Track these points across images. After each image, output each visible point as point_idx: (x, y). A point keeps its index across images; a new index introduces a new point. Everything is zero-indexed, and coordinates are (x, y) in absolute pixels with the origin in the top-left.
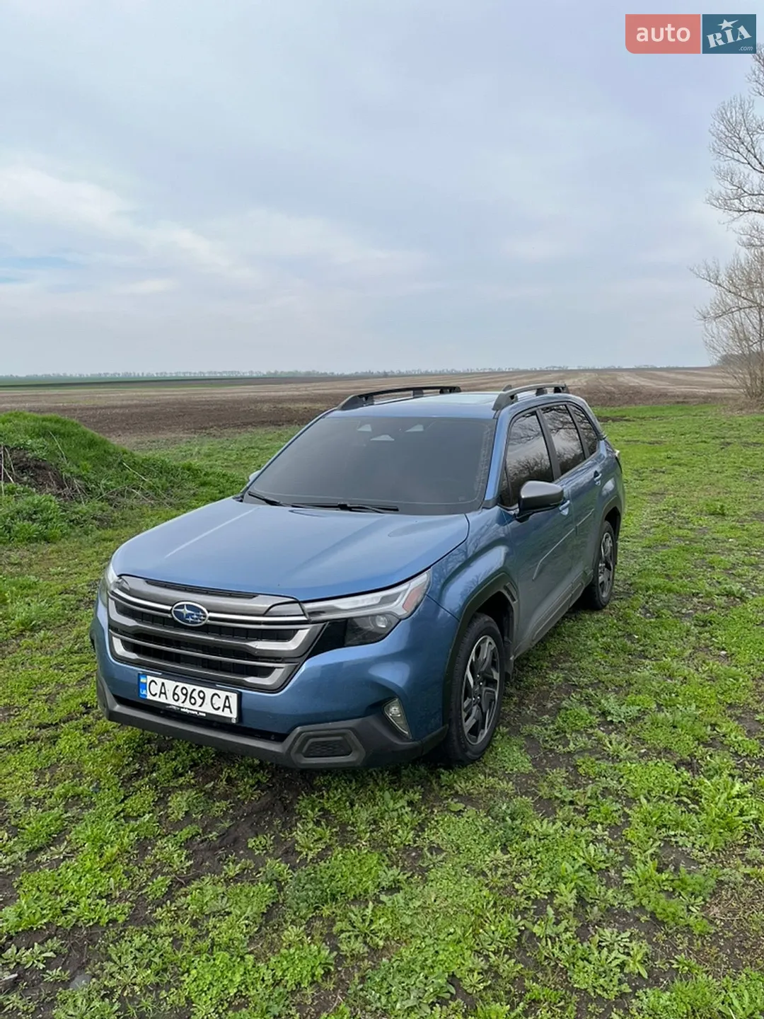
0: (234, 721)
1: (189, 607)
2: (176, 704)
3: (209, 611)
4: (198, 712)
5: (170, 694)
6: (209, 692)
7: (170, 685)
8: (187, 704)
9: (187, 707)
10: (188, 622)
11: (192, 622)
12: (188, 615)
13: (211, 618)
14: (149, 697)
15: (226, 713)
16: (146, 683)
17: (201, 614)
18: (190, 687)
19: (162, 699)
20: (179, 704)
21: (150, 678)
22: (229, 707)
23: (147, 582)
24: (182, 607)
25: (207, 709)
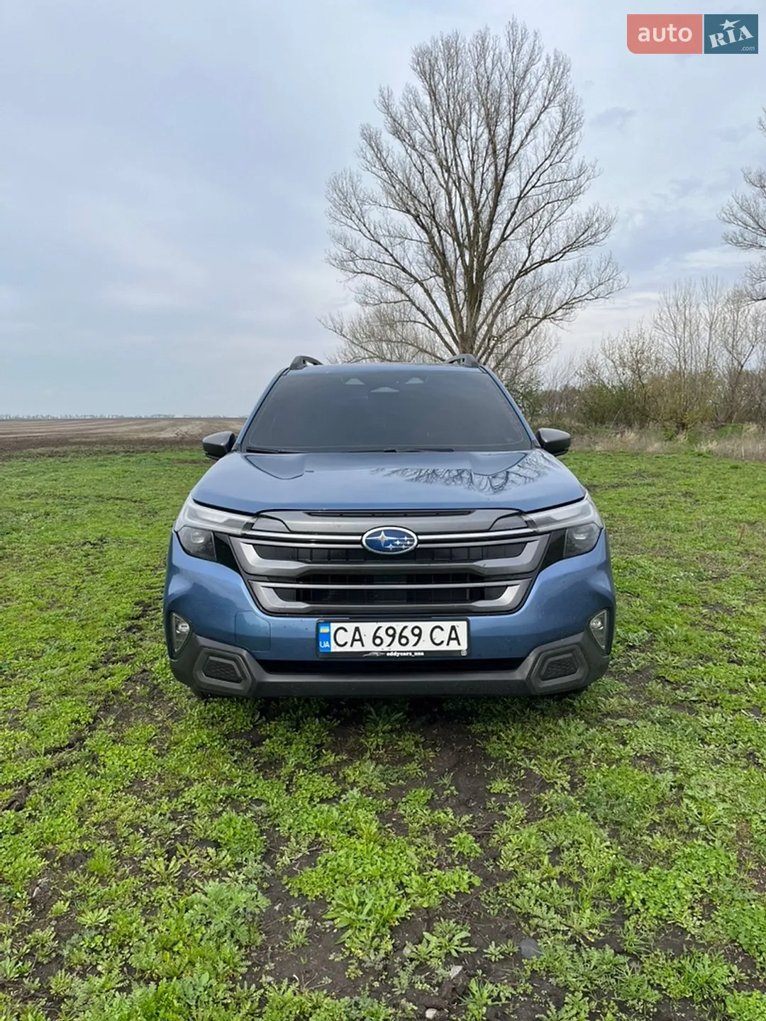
0: (464, 654)
1: (387, 533)
2: (379, 649)
3: (417, 534)
4: (413, 652)
5: (368, 640)
6: (426, 626)
7: (368, 628)
8: (396, 646)
9: (396, 649)
10: (388, 550)
11: (394, 550)
12: (388, 543)
13: (420, 542)
14: (335, 648)
15: (453, 646)
16: (329, 634)
17: (406, 538)
18: (398, 626)
19: (357, 647)
20: (384, 648)
21: (334, 626)
22: (457, 638)
23: (309, 514)
24: (378, 533)
25: (426, 645)
